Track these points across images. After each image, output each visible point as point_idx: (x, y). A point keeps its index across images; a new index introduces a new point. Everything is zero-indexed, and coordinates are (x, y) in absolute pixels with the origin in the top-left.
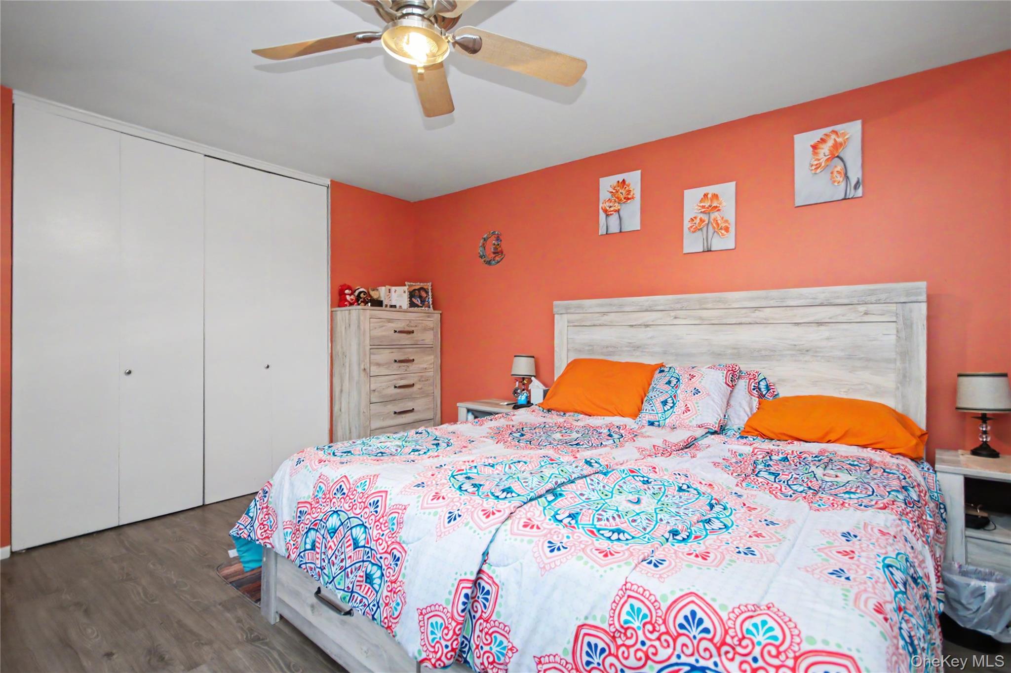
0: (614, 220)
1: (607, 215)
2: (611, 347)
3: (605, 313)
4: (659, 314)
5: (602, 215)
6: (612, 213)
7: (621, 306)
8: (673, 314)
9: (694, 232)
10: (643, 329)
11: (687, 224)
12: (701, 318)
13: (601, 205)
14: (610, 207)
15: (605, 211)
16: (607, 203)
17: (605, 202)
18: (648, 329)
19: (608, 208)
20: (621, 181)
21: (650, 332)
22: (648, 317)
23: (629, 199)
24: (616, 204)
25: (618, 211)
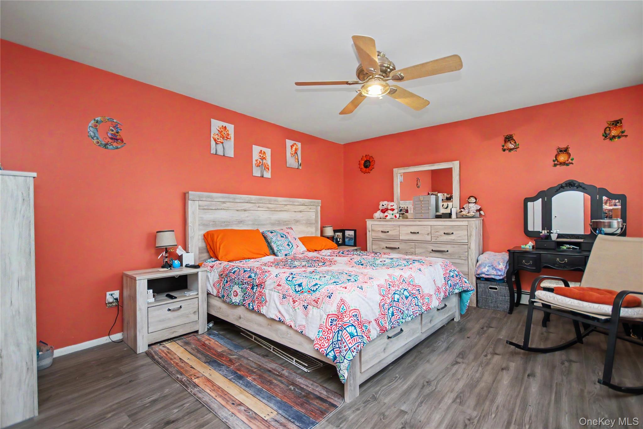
0: (220, 147)
1: (216, 143)
2: (227, 222)
3: (224, 202)
4: (252, 205)
5: (213, 142)
6: (219, 143)
7: (234, 199)
8: (257, 205)
9: (257, 166)
10: (243, 212)
11: (254, 162)
12: (268, 208)
13: (212, 136)
14: (218, 139)
15: (215, 140)
16: (216, 136)
17: (214, 134)
18: (246, 212)
19: (217, 139)
20: (224, 126)
21: (246, 214)
22: (247, 206)
23: (228, 138)
24: (222, 139)
25: (222, 143)
